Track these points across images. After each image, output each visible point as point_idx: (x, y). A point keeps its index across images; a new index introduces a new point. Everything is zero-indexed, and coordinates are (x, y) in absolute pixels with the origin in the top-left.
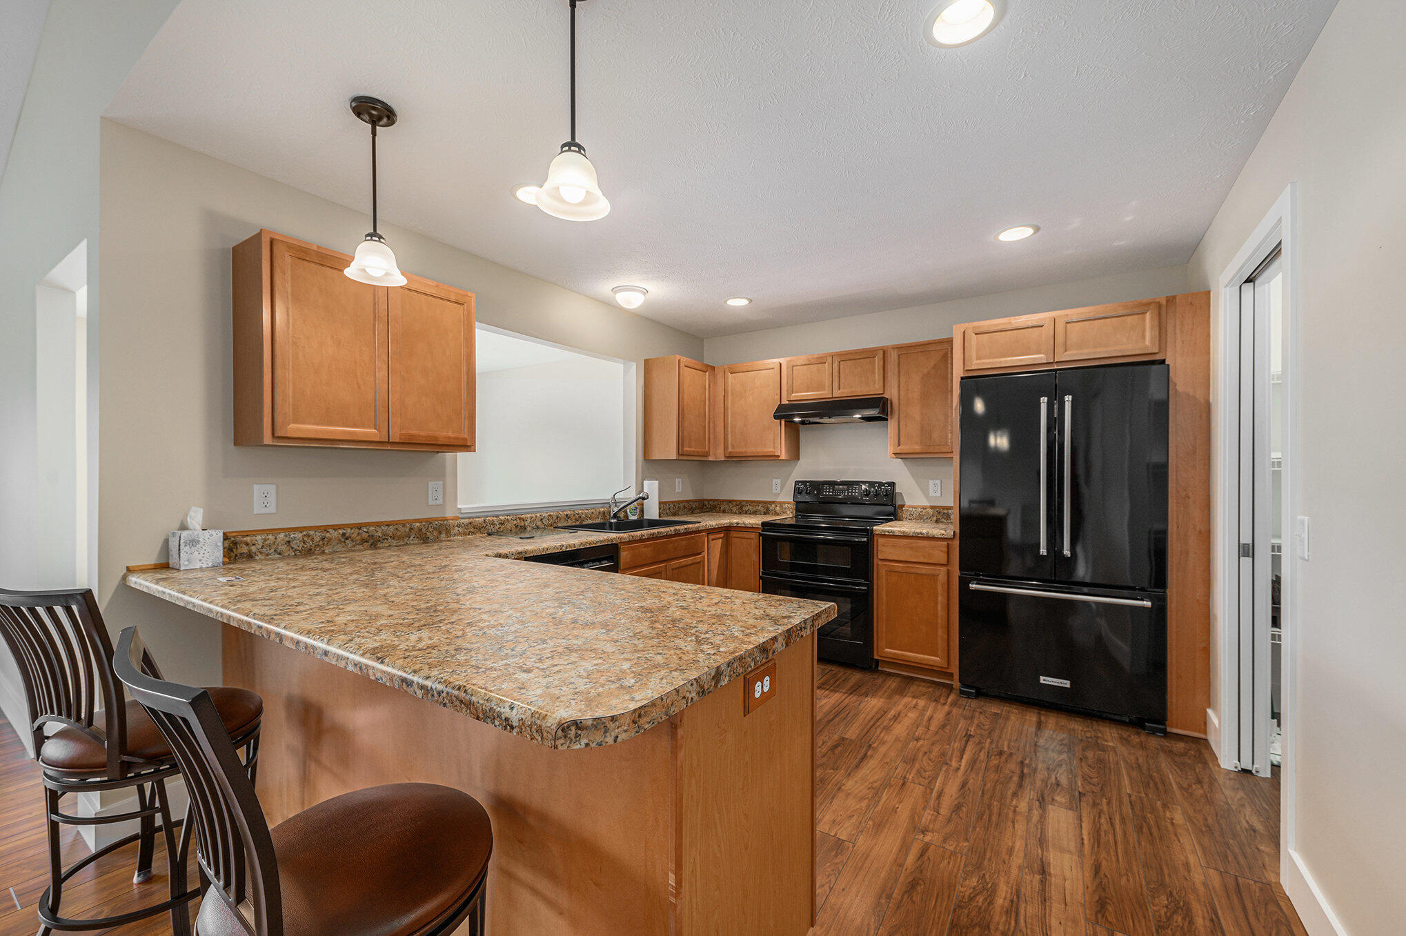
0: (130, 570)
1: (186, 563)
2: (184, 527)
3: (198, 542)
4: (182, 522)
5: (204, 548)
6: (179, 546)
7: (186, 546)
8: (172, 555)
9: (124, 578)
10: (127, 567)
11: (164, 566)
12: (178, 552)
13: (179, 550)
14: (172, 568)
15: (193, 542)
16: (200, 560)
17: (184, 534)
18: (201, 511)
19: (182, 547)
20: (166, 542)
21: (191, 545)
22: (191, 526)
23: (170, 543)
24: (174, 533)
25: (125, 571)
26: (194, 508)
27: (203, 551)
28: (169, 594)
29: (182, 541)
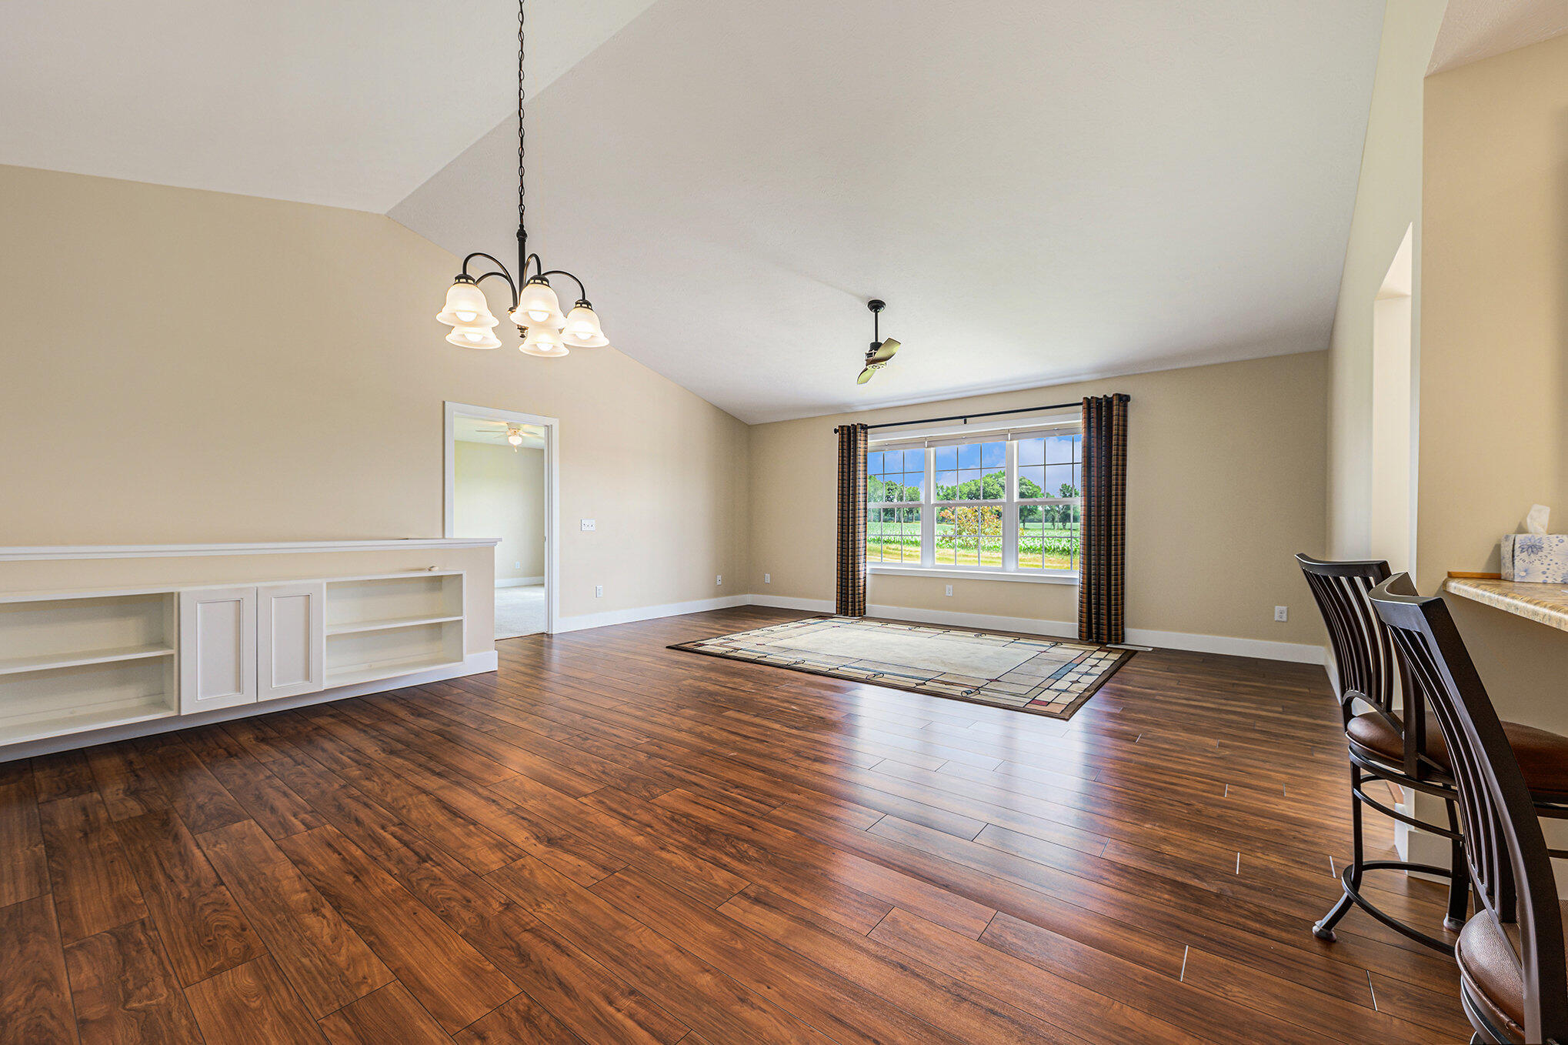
0: (1451, 576)
1: (1523, 574)
2: (1522, 530)
3: (1541, 548)
4: (1520, 523)
5: (1550, 557)
6: (1513, 551)
7: (1522, 552)
8: (1504, 564)
9: (1445, 584)
10: (1449, 573)
11: (1494, 577)
12: (1511, 559)
13: (1513, 556)
14: (1505, 580)
15: (1534, 548)
16: (1544, 573)
17: (1520, 537)
18: (1548, 510)
19: (1517, 553)
20: (1498, 548)
21: (1530, 550)
22: (1530, 528)
23: (1502, 549)
24: (1507, 537)
25: (1446, 577)
26: (1536, 507)
27: (1547, 561)
28: (1489, 597)
29: (1517, 546)
